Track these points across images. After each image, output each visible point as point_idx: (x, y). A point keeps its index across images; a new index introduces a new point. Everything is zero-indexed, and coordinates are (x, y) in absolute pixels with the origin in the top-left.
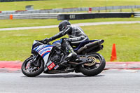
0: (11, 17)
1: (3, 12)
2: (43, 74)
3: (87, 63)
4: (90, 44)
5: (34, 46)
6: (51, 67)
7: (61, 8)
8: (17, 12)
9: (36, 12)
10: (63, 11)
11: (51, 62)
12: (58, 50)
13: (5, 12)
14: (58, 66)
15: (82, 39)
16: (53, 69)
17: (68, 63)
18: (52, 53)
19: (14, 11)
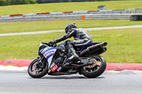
0: (83, 18)
1: (74, 12)
2: (47, 75)
3: (88, 65)
4: (93, 46)
5: (41, 48)
6: (54, 69)
7: (134, 9)
8: (89, 12)
9: (108, 12)
10: (136, 12)
11: (54, 64)
12: (62, 52)
13: (77, 12)
14: (60, 68)
15: (85, 41)
16: (56, 71)
17: (70, 65)
18: (56, 56)
19: (86, 11)
